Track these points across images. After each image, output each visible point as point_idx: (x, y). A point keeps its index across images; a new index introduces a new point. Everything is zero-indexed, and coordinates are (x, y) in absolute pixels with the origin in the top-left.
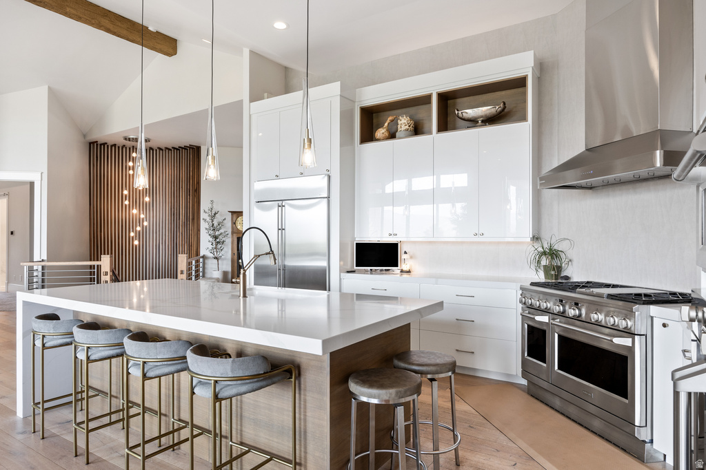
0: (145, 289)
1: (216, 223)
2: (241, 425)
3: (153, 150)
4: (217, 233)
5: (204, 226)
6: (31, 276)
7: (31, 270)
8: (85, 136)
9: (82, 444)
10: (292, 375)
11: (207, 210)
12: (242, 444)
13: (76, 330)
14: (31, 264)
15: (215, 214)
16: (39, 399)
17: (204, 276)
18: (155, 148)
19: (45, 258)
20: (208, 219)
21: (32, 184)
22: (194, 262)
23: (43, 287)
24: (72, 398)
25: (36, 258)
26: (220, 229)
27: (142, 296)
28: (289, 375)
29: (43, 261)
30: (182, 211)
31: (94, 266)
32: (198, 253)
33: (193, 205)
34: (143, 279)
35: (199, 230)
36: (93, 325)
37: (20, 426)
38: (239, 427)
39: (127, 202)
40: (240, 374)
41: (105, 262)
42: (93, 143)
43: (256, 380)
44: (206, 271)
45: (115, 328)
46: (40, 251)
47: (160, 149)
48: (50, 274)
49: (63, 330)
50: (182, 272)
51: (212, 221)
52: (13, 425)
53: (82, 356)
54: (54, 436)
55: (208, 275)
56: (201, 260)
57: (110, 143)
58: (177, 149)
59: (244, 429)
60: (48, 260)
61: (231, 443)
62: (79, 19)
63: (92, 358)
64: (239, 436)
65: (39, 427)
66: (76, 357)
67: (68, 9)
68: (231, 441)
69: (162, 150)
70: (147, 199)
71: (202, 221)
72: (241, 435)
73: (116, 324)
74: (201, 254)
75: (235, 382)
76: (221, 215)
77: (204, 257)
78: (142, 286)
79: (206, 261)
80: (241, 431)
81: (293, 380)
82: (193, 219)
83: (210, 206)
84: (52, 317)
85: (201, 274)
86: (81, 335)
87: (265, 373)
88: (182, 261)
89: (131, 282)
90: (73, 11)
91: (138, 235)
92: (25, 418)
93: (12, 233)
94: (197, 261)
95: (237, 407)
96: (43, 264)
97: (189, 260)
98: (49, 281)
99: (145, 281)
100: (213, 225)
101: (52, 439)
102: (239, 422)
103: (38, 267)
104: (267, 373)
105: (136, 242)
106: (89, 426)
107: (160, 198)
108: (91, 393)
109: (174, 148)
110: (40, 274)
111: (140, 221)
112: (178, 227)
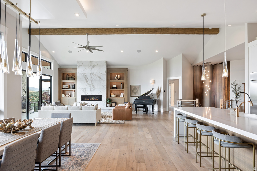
0: (210, 110)
1: (237, 88)
2: (234, 159)
3: (212, 65)
4: (237, 92)
5: (231, 89)
6: (179, 103)
7: (179, 102)
8: (192, 65)
9: (186, 148)
10: (253, 147)
11: (233, 84)
12: (234, 165)
13: (185, 119)
14: (179, 100)
15: (236, 85)
16: (178, 134)
17: (232, 107)
18: (213, 64)
19: (182, 99)
20: (233, 87)
21: (179, 79)
22: (227, 102)
23: (181, 107)
24: (184, 136)
25: (180, 99)
26: (239, 90)
27: (209, 112)
28: (252, 147)
29: (181, 99)
30: (223, 84)
31: (194, 102)
32: (229, 99)
33: (227, 82)
34: (209, 107)
35: (229, 91)
36: (190, 118)
37: (174, 139)
38: (233, 159)
39: (204, 83)
40: (229, 141)
41: (197, 101)
42: (194, 66)
43: (235, 144)
44: (233, 105)
45: (196, 120)
46: (181, 97)
47: (215, 64)
48: (183, 103)
49: (183, 118)
50: (222, 105)
51: (235, 87)
52: (173, 138)
53: (186, 125)
54: (181, 144)
55: (233, 107)
56: (231, 101)
57: (199, 65)
58: (221, 63)
59: (234, 160)
60: (183, 99)
61: (229, 163)
62: (189, 34)
63: (189, 126)
64: (233, 162)
65: (178, 141)
66: (185, 125)
67: (186, 32)
68: (230, 162)
69: (216, 65)
70: (210, 81)
71: (231, 88)
72: (234, 162)
73: (196, 119)
74: (231, 99)
75: (227, 143)
76: (239, 85)
77: (231, 100)
78: (209, 109)
79: (233, 102)
80: (234, 161)
81: (254, 149)
82: (227, 87)
83: (234, 82)
84: (181, 114)
85: (230, 106)
86: (186, 120)
87: (239, 143)
88: (222, 102)
89: (205, 107)
90: (187, 32)
91: (208, 93)
92: (175, 138)
93: (175, 92)
94: (229, 102)
95: (232, 152)
96: (181, 100)
97: (225, 101)
98: (183, 105)
99: (210, 107)
100: (235, 89)
101: (180, 144)
102: (233, 158)
103: (180, 101)
104: (240, 143)
105: (207, 95)
106: (188, 143)
107: (215, 80)
108: (190, 136)
109: (220, 63)
110: (181, 103)
111: (208, 88)
112: (221, 90)
